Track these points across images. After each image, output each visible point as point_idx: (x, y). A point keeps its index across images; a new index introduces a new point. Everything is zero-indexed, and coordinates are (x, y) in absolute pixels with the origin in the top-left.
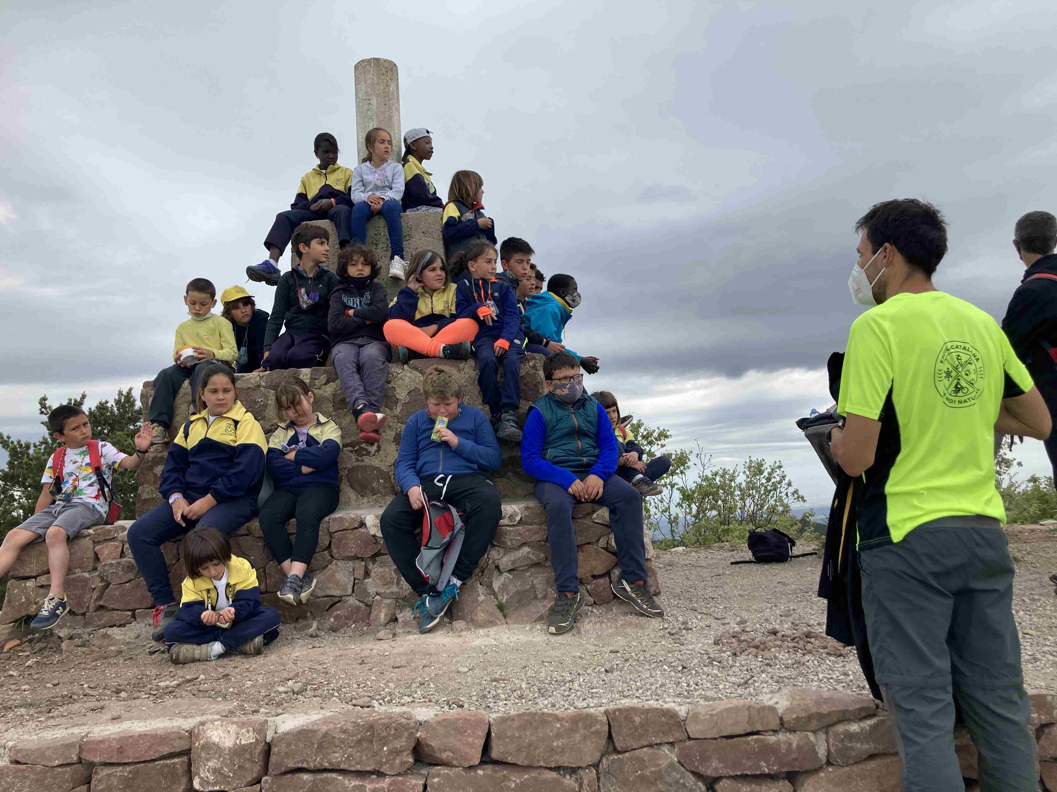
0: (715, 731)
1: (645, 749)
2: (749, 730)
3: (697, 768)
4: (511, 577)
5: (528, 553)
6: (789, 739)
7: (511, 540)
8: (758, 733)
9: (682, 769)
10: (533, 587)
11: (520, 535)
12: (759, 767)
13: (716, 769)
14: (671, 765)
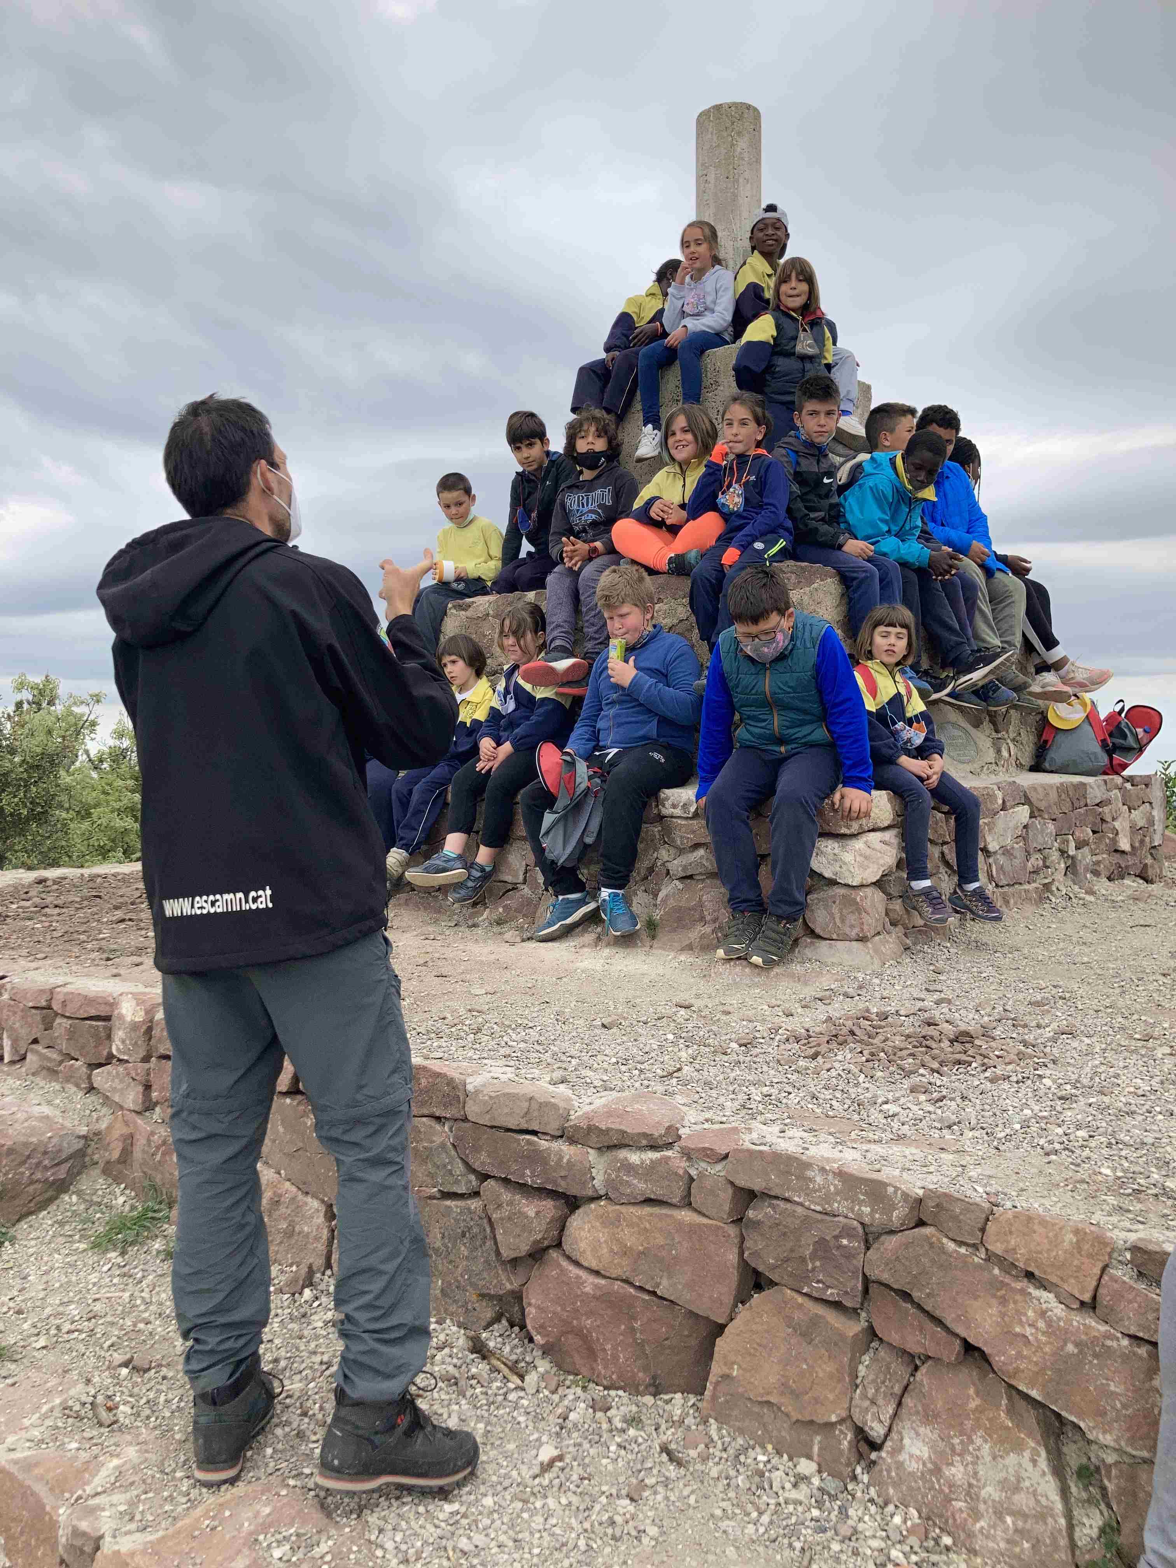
0: (488, 1117)
1: (424, 1119)
2: (524, 1126)
3: (467, 1156)
4: (681, 886)
5: (702, 857)
6: (561, 1150)
7: (681, 837)
8: (534, 1133)
9: (453, 1153)
10: (701, 904)
11: (693, 832)
12: (523, 1175)
13: (483, 1163)
14: (443, 1146)
